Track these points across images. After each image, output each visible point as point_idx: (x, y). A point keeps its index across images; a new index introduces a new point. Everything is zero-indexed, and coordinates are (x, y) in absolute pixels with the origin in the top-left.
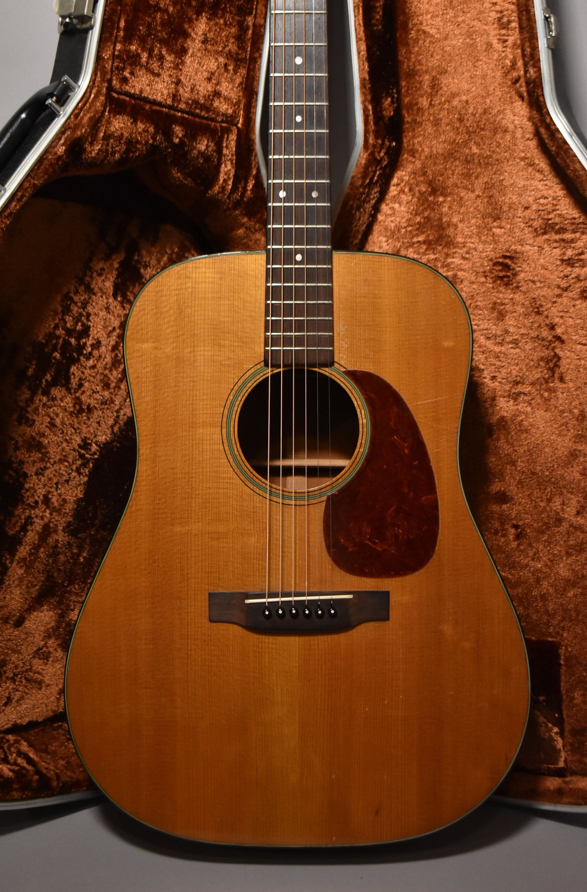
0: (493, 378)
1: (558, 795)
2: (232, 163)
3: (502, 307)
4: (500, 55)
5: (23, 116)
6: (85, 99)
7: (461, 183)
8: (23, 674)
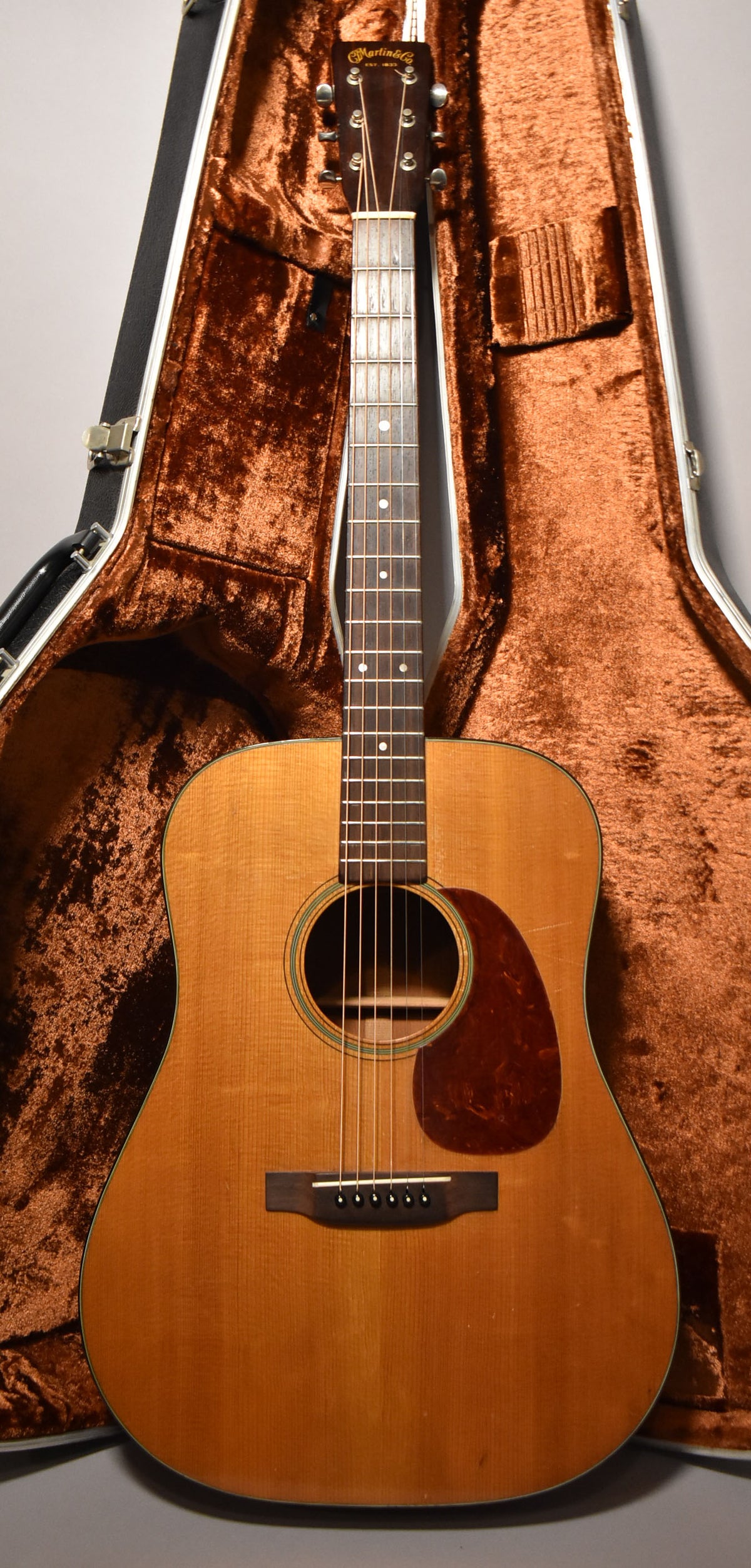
0: (628, 894)
1: (716, 1436)
2: (299, 626)
3: (638, 806)
4: (632, 496)
5: (42, 571)
6: (119, 551)
7: (586, 650)
8: (25, 1270)
